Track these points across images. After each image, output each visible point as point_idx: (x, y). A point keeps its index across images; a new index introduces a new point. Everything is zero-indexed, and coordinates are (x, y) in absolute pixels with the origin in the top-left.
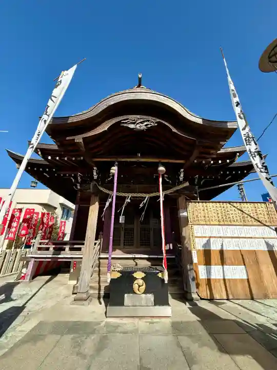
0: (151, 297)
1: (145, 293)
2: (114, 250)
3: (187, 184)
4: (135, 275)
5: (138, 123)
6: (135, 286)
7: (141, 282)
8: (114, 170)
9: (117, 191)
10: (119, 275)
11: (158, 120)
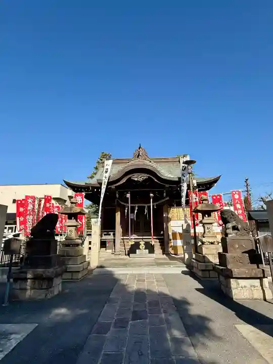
0: (147, 251)
1: (145, 249)
2: (132, 235)
3: (168, 198)
4: (140, 243)
5: (139, 178)
6: (141, 247)
7: (143, 245)
8: (128, 195)
9: (131, 204)
10: (134, 243)
11: (148, 175)
